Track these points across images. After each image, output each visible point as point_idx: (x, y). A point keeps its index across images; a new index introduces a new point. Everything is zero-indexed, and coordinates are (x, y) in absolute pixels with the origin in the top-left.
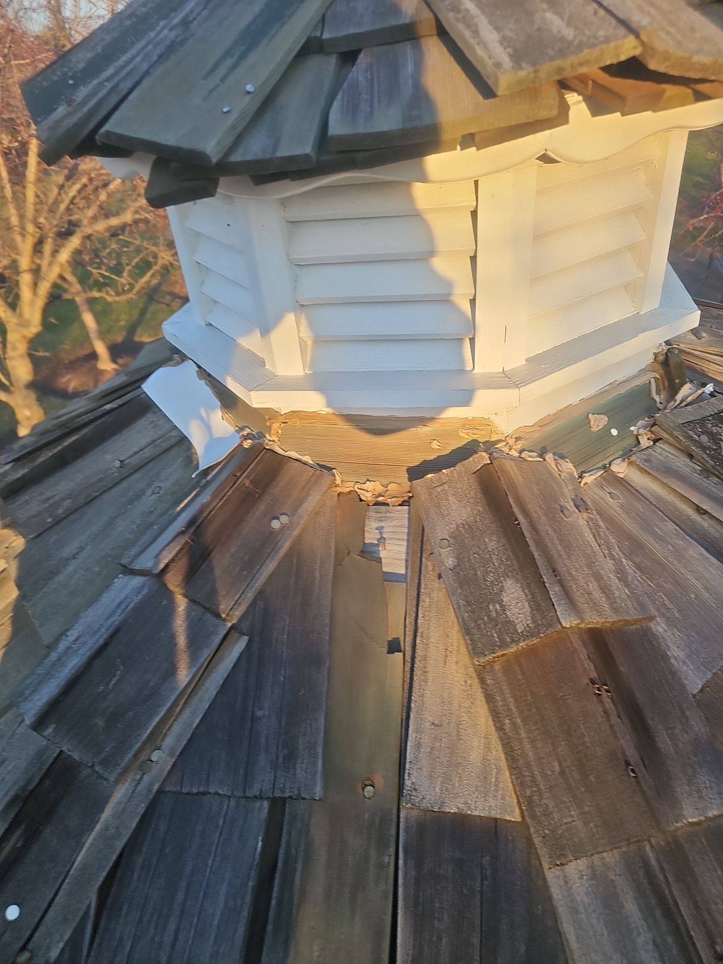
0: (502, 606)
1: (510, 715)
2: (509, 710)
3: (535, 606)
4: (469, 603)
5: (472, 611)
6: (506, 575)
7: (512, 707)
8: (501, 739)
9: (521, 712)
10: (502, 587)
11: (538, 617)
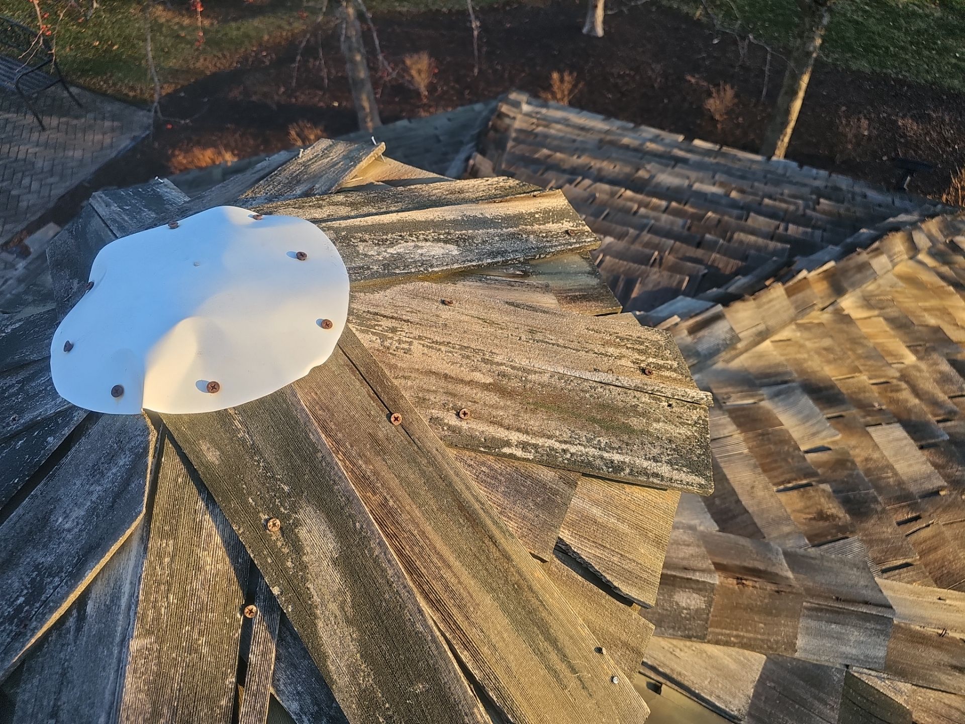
0: (686, 609)
1: (729, 635)
2: (728, 634)
3: (698, 591)
4: (674, 628)
5: (679, 628)
6: (671, 596)
7: (728, 632)
8: (739, 647)
9: (731, 629)
10: (676, 602)
11: (703, 593)
